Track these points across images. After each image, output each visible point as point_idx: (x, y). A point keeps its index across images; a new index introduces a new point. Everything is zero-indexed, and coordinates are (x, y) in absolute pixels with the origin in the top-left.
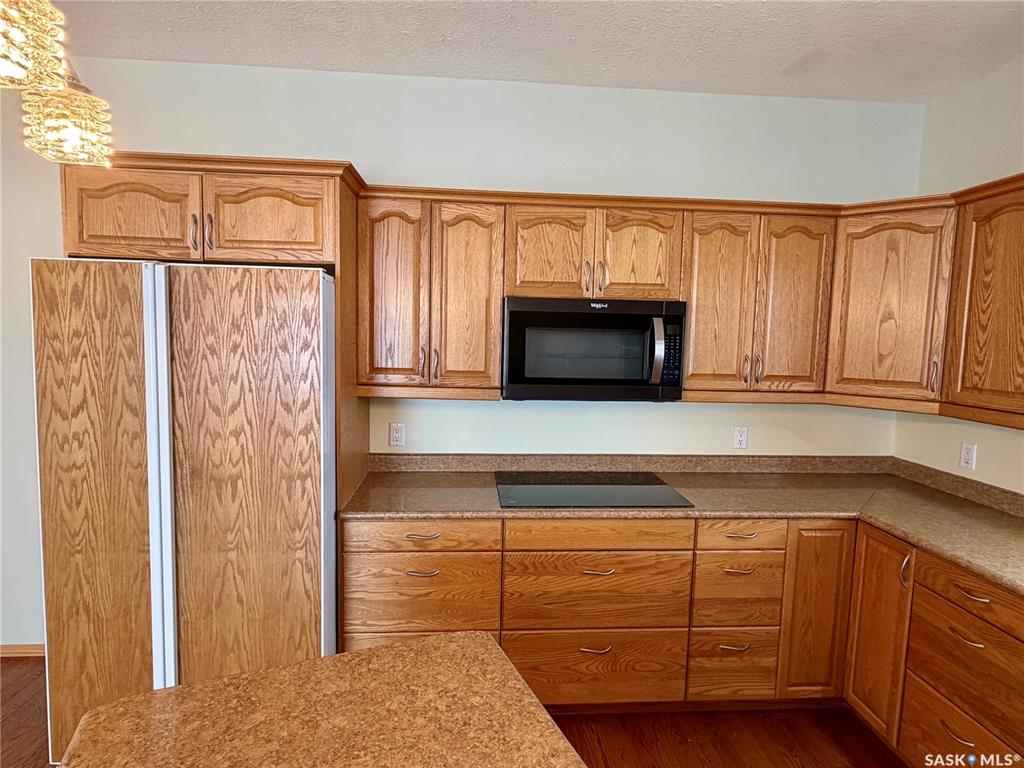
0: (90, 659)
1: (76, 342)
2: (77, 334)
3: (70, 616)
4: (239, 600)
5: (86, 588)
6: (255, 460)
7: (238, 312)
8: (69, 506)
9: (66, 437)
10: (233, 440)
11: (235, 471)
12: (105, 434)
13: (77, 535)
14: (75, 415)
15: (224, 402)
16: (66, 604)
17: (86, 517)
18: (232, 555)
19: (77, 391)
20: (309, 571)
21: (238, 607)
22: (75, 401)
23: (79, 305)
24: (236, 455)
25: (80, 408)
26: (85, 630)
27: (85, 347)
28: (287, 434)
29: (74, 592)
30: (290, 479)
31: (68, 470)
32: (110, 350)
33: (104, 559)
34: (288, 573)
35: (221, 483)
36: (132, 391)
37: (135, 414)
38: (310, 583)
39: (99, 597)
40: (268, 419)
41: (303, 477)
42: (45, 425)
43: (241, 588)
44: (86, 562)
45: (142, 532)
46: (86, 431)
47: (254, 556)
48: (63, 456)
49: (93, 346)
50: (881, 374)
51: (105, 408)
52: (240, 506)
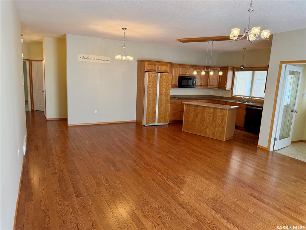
0: (150, 113)
6: (165, 93)
7: (164, 78)
8: (149, 97)
10: (163, 91)
12: (153, 90)
13: (150, 100)
17: (151, 98)
18: (162, 102)
19: (151, 86)
21: (163, 108)
23: (151, 77)
25: (151, 87)
26: (150, 110)
28: (168, 90)
30: (168, 95)
32: (154, 81)
33: (152, 103)
34: (167, 104)
35: (162, 95)
36: (155, 86)
37: (155, 88)
38: (169, 105)
39: (151, 106)
40: (166, 89)
41: (169, 94)
42: (148, 89)
43: (163, 106)
44: (150, 103)
45: (155, 100)
46: (151, 90)
47: (164, 102)
48: (149, 92)
49: (152, 81)
50: (213, 85)
51: (153, 87)
52: (164, 97)
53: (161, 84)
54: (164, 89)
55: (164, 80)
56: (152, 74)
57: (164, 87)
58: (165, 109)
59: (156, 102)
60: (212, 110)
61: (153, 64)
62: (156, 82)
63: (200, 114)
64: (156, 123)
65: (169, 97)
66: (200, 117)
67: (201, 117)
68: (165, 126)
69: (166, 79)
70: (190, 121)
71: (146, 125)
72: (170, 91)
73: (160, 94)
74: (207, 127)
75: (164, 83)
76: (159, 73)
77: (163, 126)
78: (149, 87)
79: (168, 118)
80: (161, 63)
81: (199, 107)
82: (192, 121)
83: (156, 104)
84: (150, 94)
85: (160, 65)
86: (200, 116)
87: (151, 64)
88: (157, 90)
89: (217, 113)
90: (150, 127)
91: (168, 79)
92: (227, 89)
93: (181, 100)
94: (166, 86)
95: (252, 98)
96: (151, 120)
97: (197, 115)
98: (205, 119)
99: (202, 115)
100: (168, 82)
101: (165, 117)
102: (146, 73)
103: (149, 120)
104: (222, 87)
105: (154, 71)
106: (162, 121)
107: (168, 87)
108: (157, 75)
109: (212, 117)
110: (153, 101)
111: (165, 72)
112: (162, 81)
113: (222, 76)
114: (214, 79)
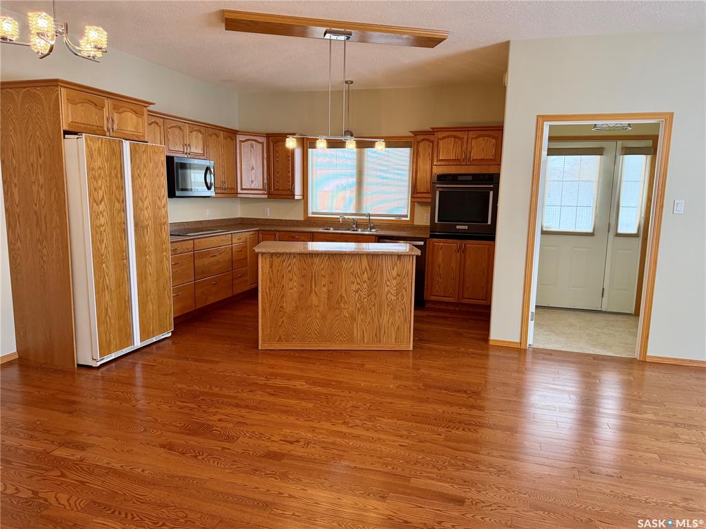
0: (109, 309)
1: (100, 171)
2: (100, 168)
3: (102, 292)
4: (150, 275)
5: (107, 278)
6: (152, 219)
7: (145, 161)
8: (100, 243)
9: (98, 213)
10: (146, 211)
11: (147, 223)
12: (110, 210)
13: (103, 255)
14: (100, 203)
15: (143, 197)
16: (101, 285)
17: (106, 247)
18: (148, 257)
19: (101, 193)
20: (167, 259)
21: (150, 278)
22: (100, 198)
23: (100, 156)
24: (147, 217)
25: (102, 200)
26: (107, 298)
27: (102, 174)
29: (103, 281)
31: (99, 227)
32: (110, 174)
33: (111, 265)
34: (162, 261)
35: (143, 228)
36: (117, 192)
37: (119, 202)
38: (168, 265)
39: (111, 281)
40: (154, 203)
41: (164, 224)
42: (91, 208)
43: (151, 269)
44: (106, 266)
45: (123, 251)
46: (104, 210)
47: (153, 256)
48: (98, 221)
49: (105, 173)
50: (253, 187)
51: (109, 199)
52: (149, 237)
53: (138, 186)
54: (146, 203)
55: (145, 170)
56: (100, 141)
57: (146, 198)
58: (157, 281)
60: (365, 262)
62: (116, 176)
63: (324, 281)
64: (138, 343)
65: (166, 236)
66: (325, 289)
67: (329, 291)
68: (162, 344)
69: (151, 166)
70: (289, 307)
71: (99, 364)
72: (166, 212)
73: (136, 225)
74: (353, 319)
75: (146, 181)
76: (128, 142)
77: (154, 347)
79: (170, 311)
80: (119, 101)
81: (317, 260)
82: (297, 307)
83: (126, 267)
84: (102, 229)
85: (116, 108)
86: (324, 286)
87: (82, 102)
88: (124, 211)
89: (382, 272)
90: (113, 365)
91: (157, 167)
92: (296, 198)
93: (193, 239)
94: (152, 191)
95: (371, 218)
96: (115, 339)
97: (311, 287)
98: (344, 294)
99: (331, 283)
100: (158, 176)
101: (159, 313)
102: (66, 136)
103: (110, 340)
104: (280, 192)
105: (98, 132)
106: (153, 331)
107: (159, 199)
108: (117, 147)
109: (365, 285)
110: (114, 256)
111: (137, 139)
112: (139, 176)
113: (278, 161)
114: (253, 168)
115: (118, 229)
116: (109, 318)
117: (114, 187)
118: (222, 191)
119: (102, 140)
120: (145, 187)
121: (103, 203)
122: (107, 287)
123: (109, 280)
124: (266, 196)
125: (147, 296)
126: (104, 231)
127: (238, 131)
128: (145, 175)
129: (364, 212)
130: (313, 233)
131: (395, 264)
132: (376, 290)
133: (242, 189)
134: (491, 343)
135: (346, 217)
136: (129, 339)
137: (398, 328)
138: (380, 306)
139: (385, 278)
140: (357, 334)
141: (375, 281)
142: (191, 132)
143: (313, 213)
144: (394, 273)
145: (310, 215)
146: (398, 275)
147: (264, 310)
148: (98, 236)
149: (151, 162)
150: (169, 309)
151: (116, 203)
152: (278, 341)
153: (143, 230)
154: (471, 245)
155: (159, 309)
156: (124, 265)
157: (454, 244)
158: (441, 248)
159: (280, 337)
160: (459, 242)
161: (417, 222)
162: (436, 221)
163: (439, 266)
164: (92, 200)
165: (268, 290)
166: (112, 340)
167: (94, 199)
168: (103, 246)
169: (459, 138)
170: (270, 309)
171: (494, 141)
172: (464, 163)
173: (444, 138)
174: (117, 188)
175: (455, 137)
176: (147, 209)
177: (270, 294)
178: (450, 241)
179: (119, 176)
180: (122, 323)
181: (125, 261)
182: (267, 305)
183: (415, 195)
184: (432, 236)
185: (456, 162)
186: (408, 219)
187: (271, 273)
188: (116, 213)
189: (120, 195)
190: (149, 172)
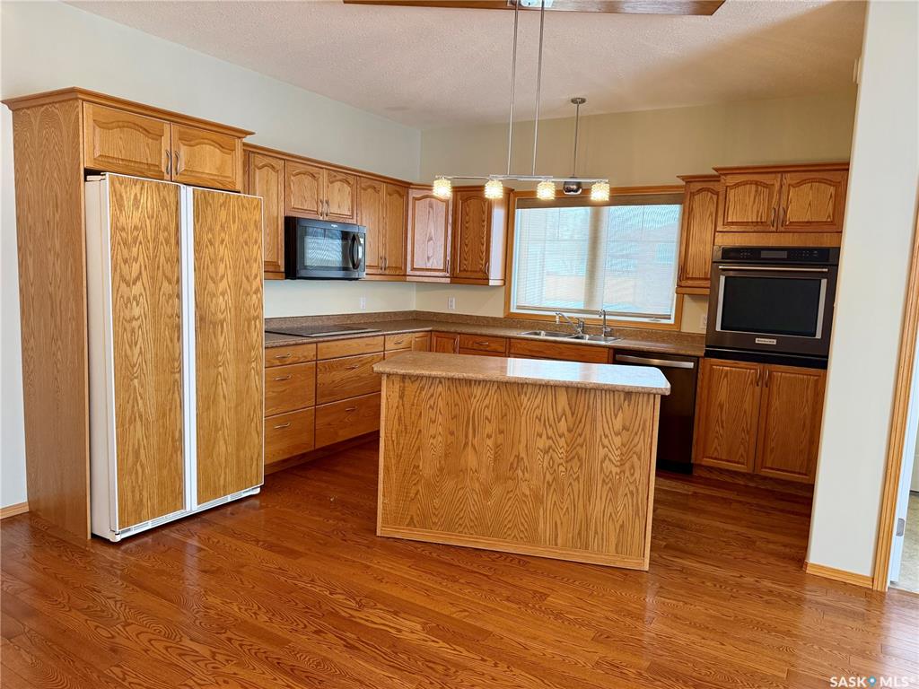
0: (142, 451)
1: (135, 233)
2: (136, 228)
3: (130, 424)
4: (224, 397)
5: (140, 402)
6: (233, 310)
7: (224, 220)
8: (131, 347)
9: (128, 298)
10: (221, 297)
11: (222, 317)
12: (153, 295)
13: (135, 366)
14: (134, 283)
15: (217, 275)
16: (128, 413)
17: (141, 352)
18: (221, 369)
19: (136, 267)
20: (258, 374)
21: (223, 403)
22: (134, 275)
23: (137, 209)
24: (223, 307)
25: (137, 278)
26: (139, 431)
27: (141, 237)
28: (247, 294)
29: (133, 406)
30: (249, 321)
31: (130, 321)
32: (155, 239)
33: (151, 380)
34: (247, 376)
35: (214, 324)
36: (168, 267)
37: (170, 283)
38: (259, 384)
39: (148, 405)
40: (238, 285)
41: (256, 318)
42: (116, 290)
43: (226, 389)
44: (140, 383)
45: (174, 360)
46: (141, 294)
47: (231, 370)
48: (127, 312)
49: (145, 237)
50: (429, 266)
51: (152, 278)
52: (225, 339)
53: (207, 259)
54: (223, 285)
55: (223, 235)
56: (138, 187)
57: (223, 277)
58: (236, 407)
59: (181, 371)
60: (563, 400)
61: (136, 126)
62: (167, 242)
63: (489, 428)
64: (192, 506)
65: (257, 337)
66: (490, 442)
67: (497, 446)
68: (242, 505)
69: (234, 227)
70: (428, 470)
71: (118, 538)
72: (260, 300)
73: (201, 320)
74: (538, 499)
75: (223, 251)
76: (190, 189)
77: (230, 509)
78: (121, 279)
79: (259, 455)
80: (191, 128)
82: (441, 470)
83: (178, 385)
84: (135, 324)
85: (184, 138)
86: (489, 436)
87: (122, 125)
88: (179, 296)
89: (594, 420)
90: (148, 539)
91: (246, 229)
92: (491, 283)
93: (316, 343)
94: (235, 267)
95: (607, 317)
96: (150, 498)
97: (467, 437)
98: (523, 455)
99: (501, 432)
100: (246, 244)
101: (238, 457)
102: (89, 178)
103: (141, 500)
104: (468, 275)
105: (149, 174)
106: (224, 486)
107: (247, 278)
108: (172, 195)
109: (562, 442)
110: (156, 367)
111: (221, 186)
112: (210, 241)
113: (467, 228)
114: (430, 239)
115: (167, 325)
116: (142, 466)
117: (162, 259)
118: (379, 271)
119: (143, 184)
120: (222, 260)
121: (139, 284)
122: (141, 416)
123: (145, 405)
124: (448, 280)
125: (217, 431)
126: (140, 327)
127: (411, 184)
128: (222, 241)
129: (598, 307)
130: (510, 338)
131: (621, 407)
132: (582, 452)
133: (413, 269)
134: (809, 570)
135: (566, 314)
136: (178, 498)
137: (622, 526)
138: (590, 480)
139: (599, 432)
140: (544, 528)
141: (580, 435)
142: (332, 182)
143: (519, 308)
144: (618, 424)
145: (513, 310)
146: (624, 428)
147: (387, 469)
148: (127, 336)
149: (234, 222)
150: (256, 451)
151: (165, 284)
152: (408, 525)
153: (214, 327)
154: (782, 373)
155: (238, 450)
156: (176, 381)
157: (749, 370)
158: (726, 375)
159: (412, 518)
160: (759, 367)
161: (686, 328)
162: (718, 328)
163: (721, 406)
164: (117, 278)
165: (394, 435)
166: (145, 500)
167: (122, 276)
168: (137, 351)
169: (766, 186)
170: (397, 468)
171: (832, 189)
172: (774, 229)
173: (737, 185)
174: (167, 260)
175: (757, 183)
176: (223, 294)
177: (398, 443)
178: (743, 364)
179: (173, 241)
180: (165, 472)
181: (177, 376)
182: (393, 461)
183: (684, 283)
184: (708, 354)
185: (759, 226)
186: (672, 321)
187: (401, 407)
188: (162, 299)
189: (173, 272)
190: (230, 235)
